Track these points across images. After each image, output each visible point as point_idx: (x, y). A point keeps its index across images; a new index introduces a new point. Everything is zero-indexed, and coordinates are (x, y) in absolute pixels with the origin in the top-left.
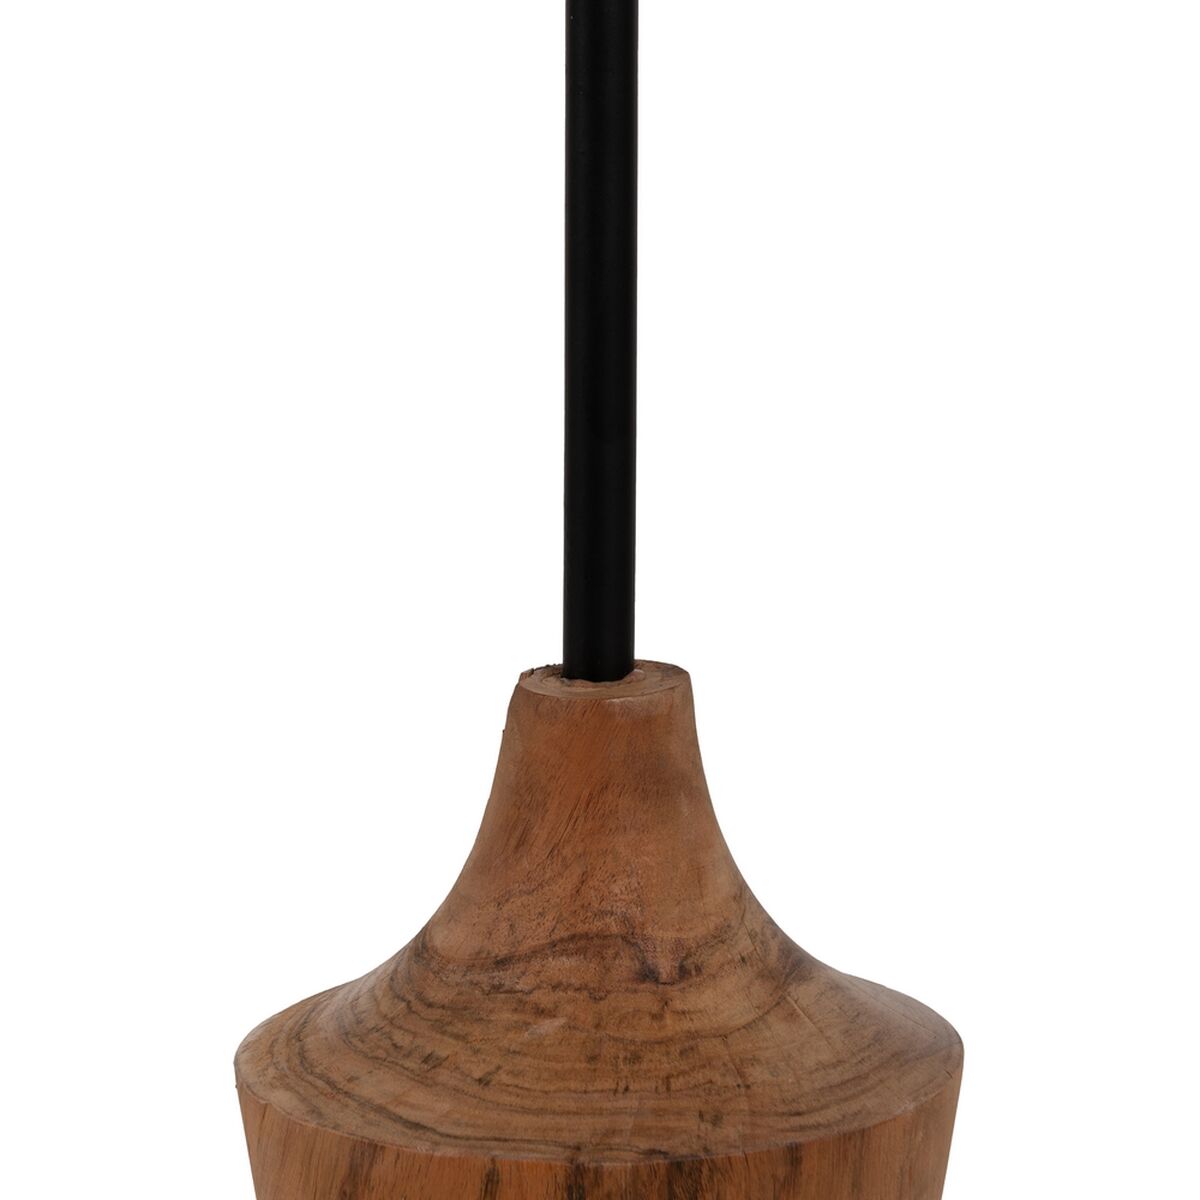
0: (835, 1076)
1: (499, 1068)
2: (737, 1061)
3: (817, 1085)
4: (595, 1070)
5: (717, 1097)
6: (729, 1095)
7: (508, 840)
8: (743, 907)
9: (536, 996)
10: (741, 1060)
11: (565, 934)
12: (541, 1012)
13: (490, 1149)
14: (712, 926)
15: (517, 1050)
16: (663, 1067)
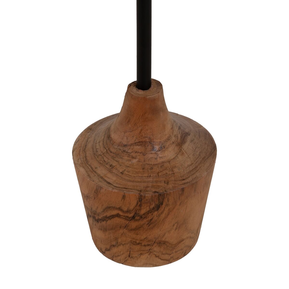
0: (191, 168)
1: (125, 170)
2: (172, 168)
3: (187, 171)
4: (144, 171)
5: (168, 177)
6: (170, 176)
7: (126, 120)
8: (173, 130)
9: (132, 154)
10: (173, 167)
11: (138, 141)
12: (133, 158)
13: (124, 191)
14: (167, 137)
15: (129, 166)
16: (157, 170)
